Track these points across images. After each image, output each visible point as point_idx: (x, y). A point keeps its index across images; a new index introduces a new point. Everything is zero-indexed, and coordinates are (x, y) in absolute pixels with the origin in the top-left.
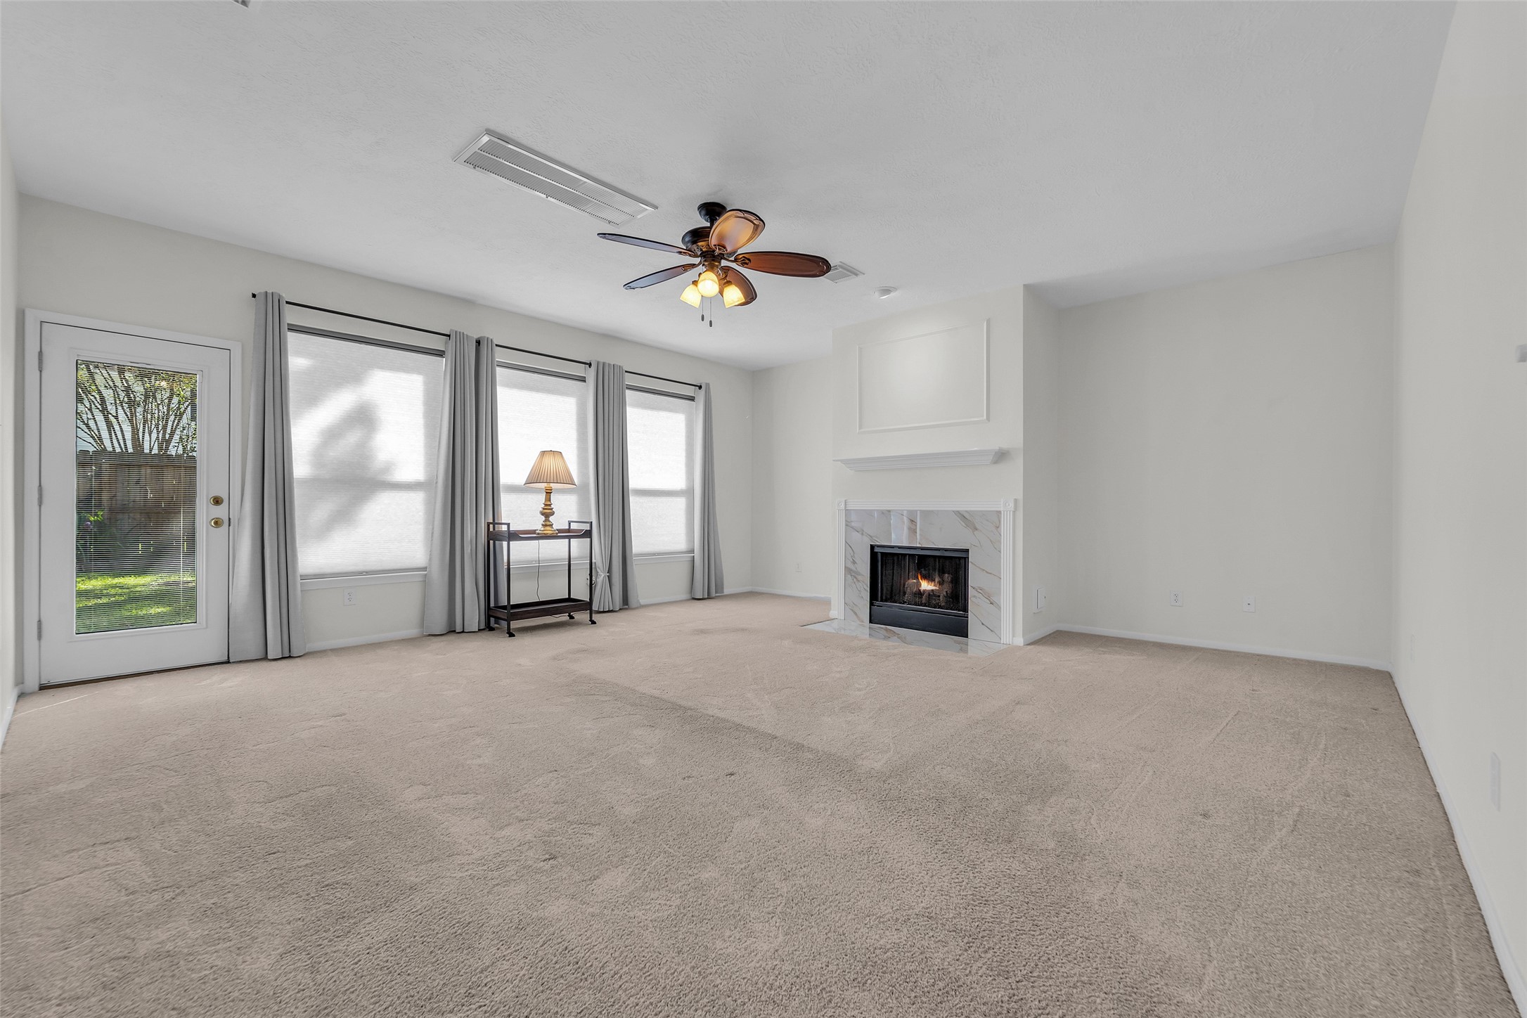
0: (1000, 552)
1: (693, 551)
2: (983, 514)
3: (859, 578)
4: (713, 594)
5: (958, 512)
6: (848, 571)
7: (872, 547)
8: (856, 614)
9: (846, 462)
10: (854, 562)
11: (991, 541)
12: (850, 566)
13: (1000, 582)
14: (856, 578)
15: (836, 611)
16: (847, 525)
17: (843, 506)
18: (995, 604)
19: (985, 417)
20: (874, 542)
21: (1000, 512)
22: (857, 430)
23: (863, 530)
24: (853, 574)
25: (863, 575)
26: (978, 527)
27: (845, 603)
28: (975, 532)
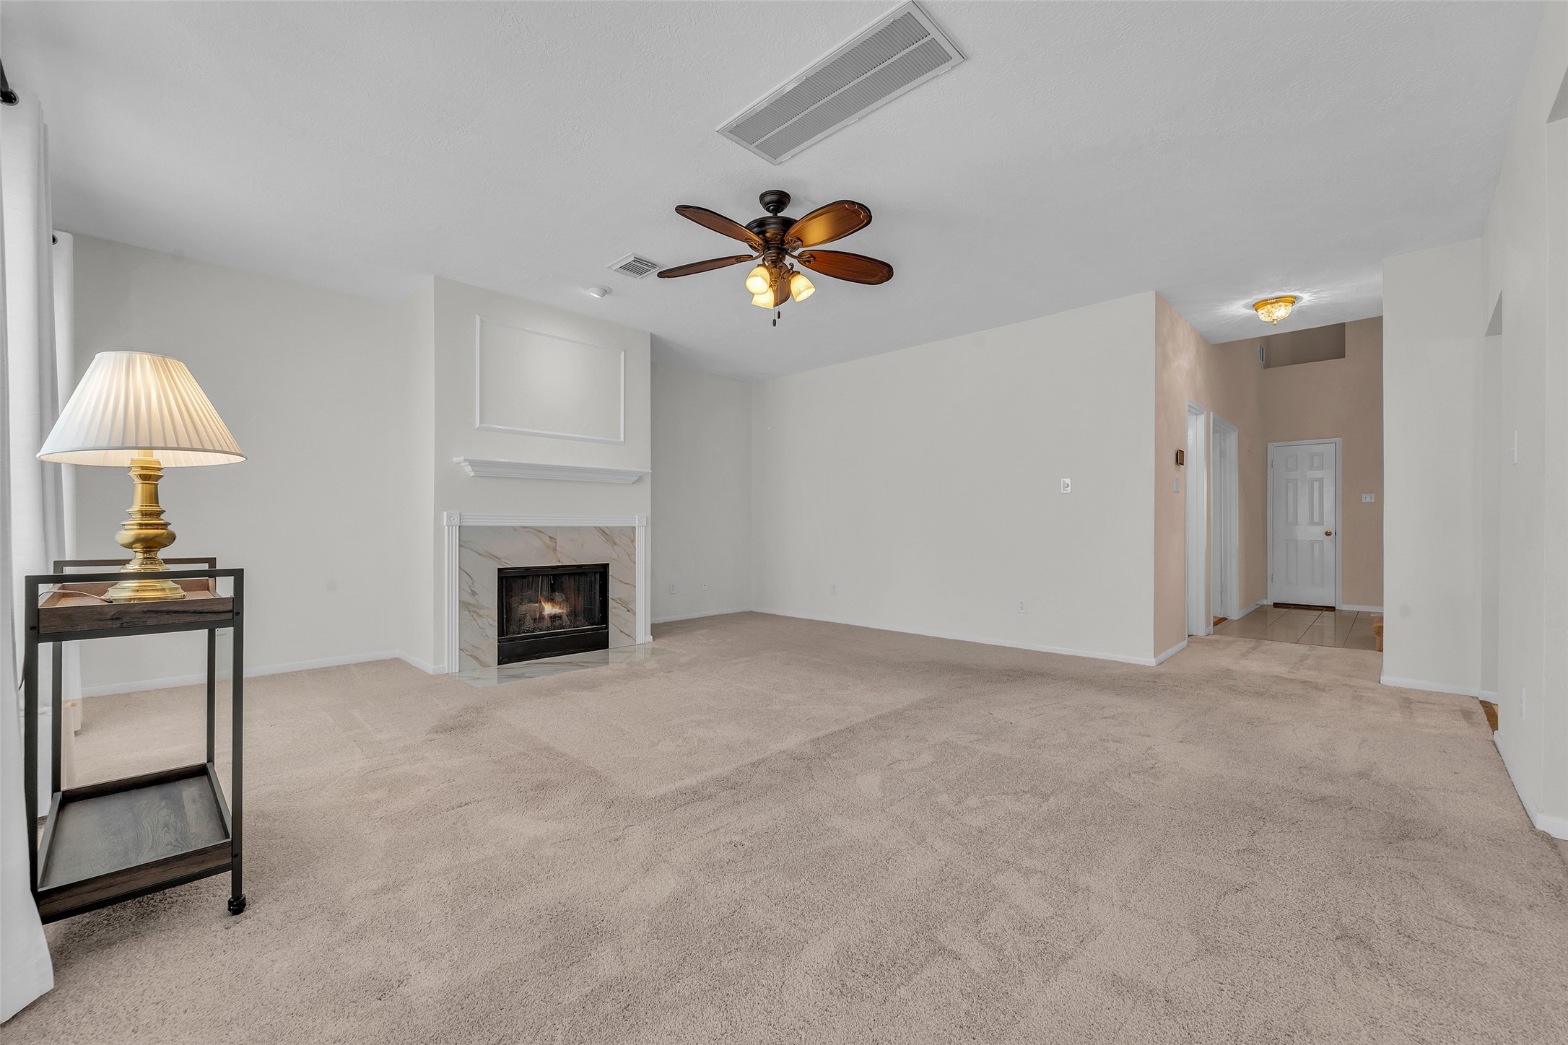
0: (635, 563)
2: (621, 530)
3: (481, 612)
5: (599, 527)
6: (464, 605)
7: (499, 570)
8: (476, 659)
10: (474, 593)
11: (627, 554)
12: (470, 599)
13: (635, 589)
14: (477, 613)
15: (446, 662)
16: (461, 547)
17: (455, 522)
18: (631, 611)
19: (622, 439)
20: (502, 565)
21: (635, 528)
22: (477, 425)
23: (487, 552)
24: (472, 609)
25: (487, 608)
26: (616, 541)
27: (460, 649)
28: (615, 547)
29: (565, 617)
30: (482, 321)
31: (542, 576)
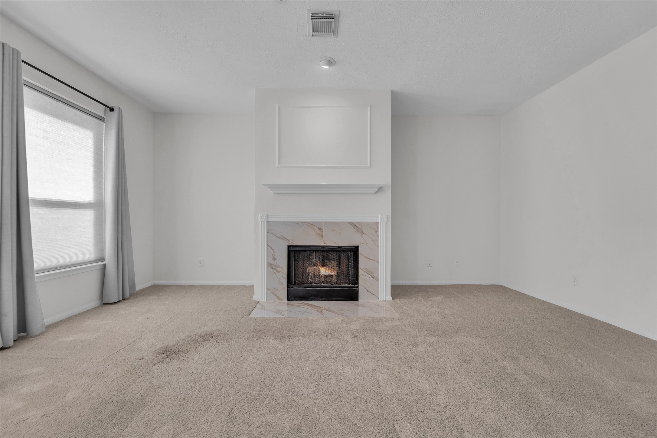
0: (378, 246)
1: (103, 259)
2: (368, 224)
3: (279, 269)
4: (127, 295)
5: (352, 222)
6: (269, 265)
7: (289, 247)
8: (276, 295)
9: (271, 186)
10: (274, 259)
11: (372, 239)
12: (272, 262)
13: (378, 264)
14: (276, 270)
15: (260, 295)
16: (268, 232)
17: (265, 218)
18: (375, 278)
19: (369, 164)
20: (290, 244)
21: (378, 223)
22: (277, 165)
23: (282, 236)
24: (274, 267)
25: (282, 267)
26: (364, 231)
27: (267, 289)
28: (363, 235)
29: (334, 277)
30: (279, 107)
31: (316, 251)
